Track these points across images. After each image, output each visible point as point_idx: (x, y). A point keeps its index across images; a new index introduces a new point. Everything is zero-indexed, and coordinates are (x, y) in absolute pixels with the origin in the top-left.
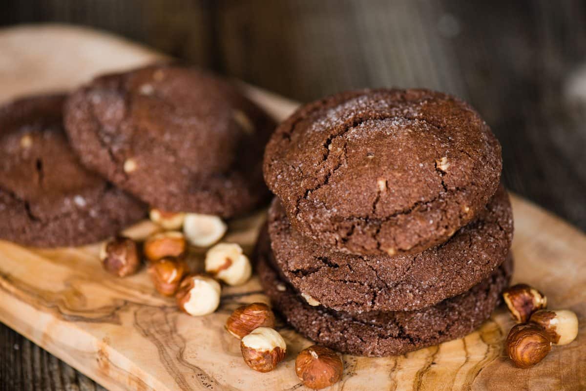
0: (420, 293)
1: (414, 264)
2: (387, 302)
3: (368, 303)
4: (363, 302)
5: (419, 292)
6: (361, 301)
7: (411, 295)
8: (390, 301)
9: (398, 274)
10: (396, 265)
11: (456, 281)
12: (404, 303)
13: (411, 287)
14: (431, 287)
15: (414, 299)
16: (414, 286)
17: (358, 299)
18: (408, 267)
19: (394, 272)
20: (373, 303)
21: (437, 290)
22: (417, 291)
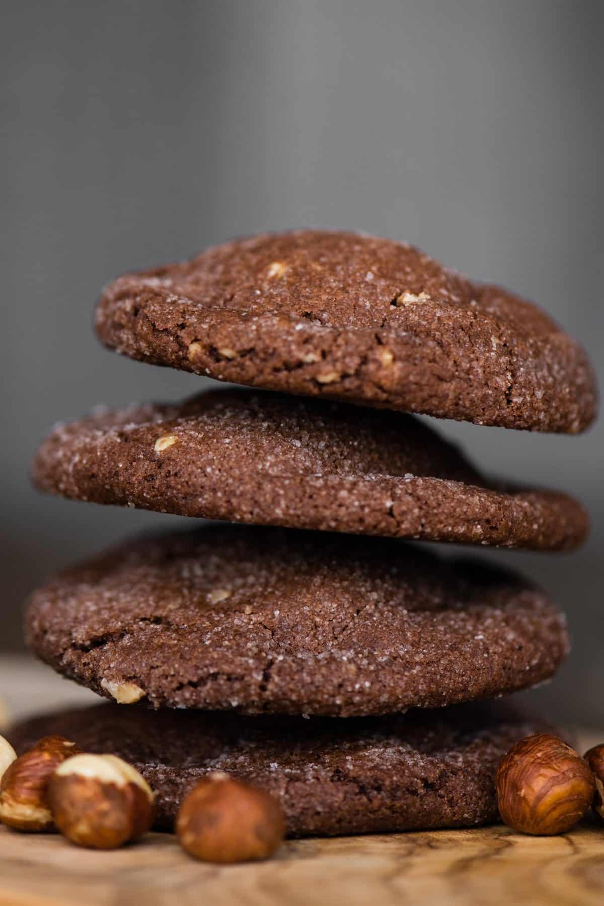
0: (372, 668)
1: (357, 621)
2: (297, 677)
3: (255, 675)
4: (244, 672)
5: (369, 664)
6: (239, 670)
7: (353, 667)
8: (305, 675)
9: (320, 638)
10: (318, 619)
11: (450, 661)
12: (336, 681)
13: (351, 654)
14: (395, 658)
15: (358, 675)
16: (357, 653)
17: (233, 666)
18: (344, 623)
19: (312, 633)
20: (267, 677)
21: (409, 665)
22: (365, 662)
